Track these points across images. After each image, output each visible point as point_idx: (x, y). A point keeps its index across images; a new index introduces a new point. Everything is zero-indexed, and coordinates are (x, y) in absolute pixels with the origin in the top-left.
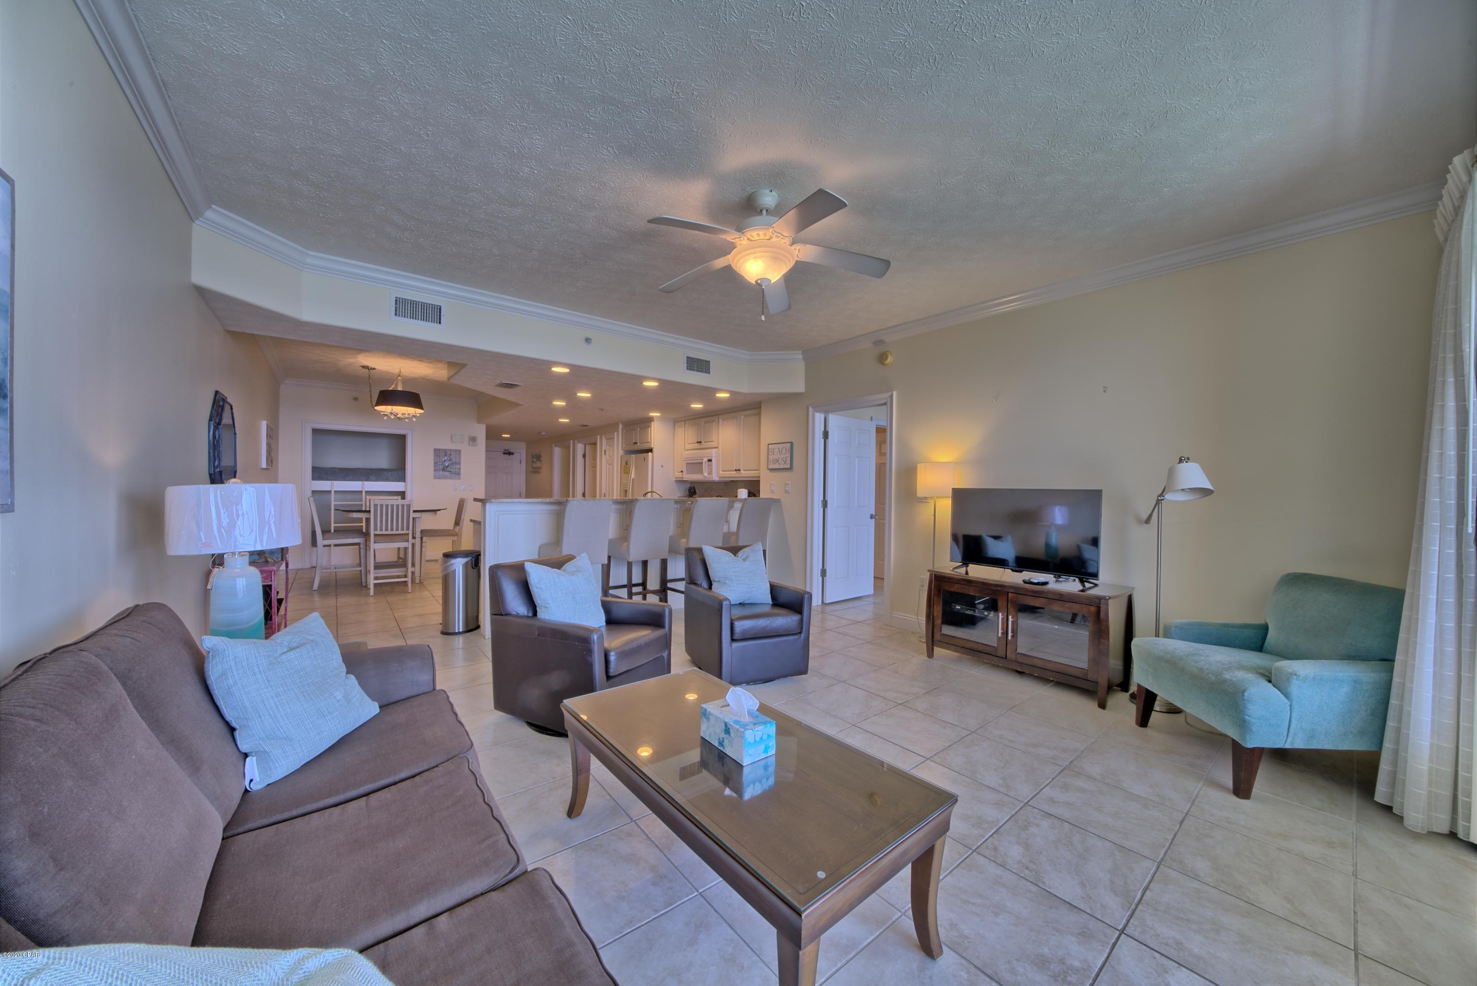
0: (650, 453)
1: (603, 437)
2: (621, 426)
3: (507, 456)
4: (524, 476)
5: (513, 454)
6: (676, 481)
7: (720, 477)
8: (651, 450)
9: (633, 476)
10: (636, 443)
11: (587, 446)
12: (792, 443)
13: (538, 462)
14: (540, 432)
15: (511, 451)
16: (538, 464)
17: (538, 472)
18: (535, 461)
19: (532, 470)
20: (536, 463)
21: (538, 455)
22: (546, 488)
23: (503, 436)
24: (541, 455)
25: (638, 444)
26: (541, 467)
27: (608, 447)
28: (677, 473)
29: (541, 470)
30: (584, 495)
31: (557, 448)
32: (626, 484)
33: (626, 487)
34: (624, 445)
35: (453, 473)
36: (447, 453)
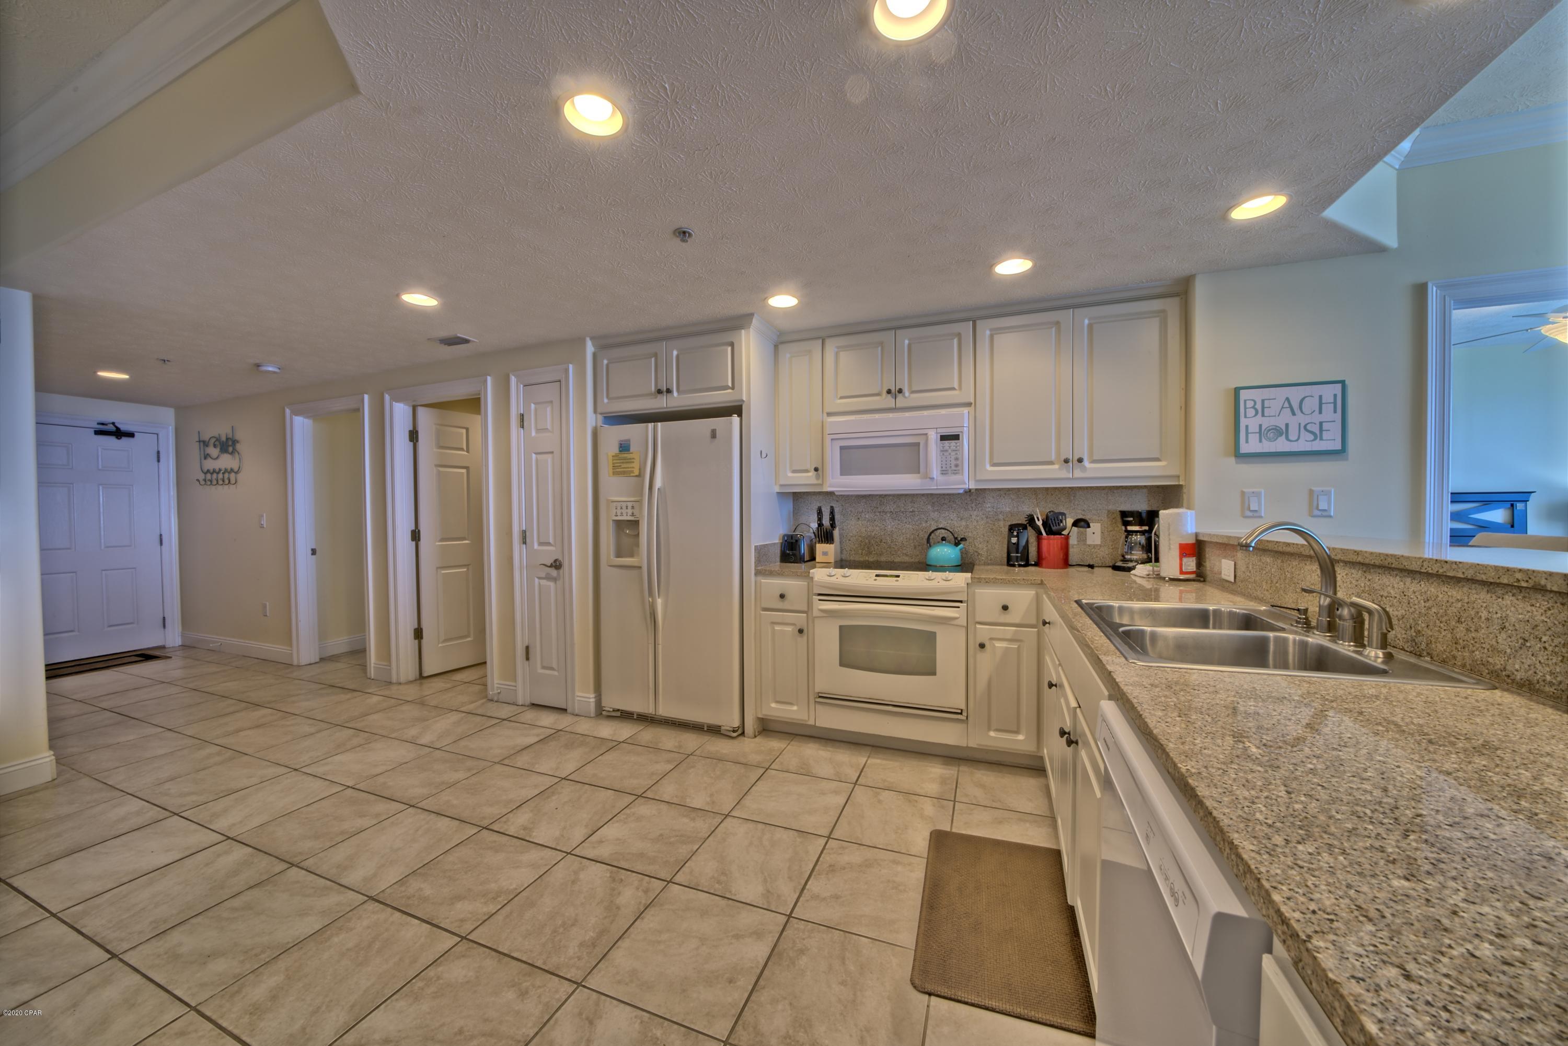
0: (735, 419)
1: (513, 380)
2: (590, 348)
3: (109, 441)
4: (173, 492)
5: (131, 435)
6: (778, 493)
8: (737, 410)
9: (658, 483)
10: (669, 391)
11: (421, 411)
12: (1343, 383)
13: (225, 457)
15: (123, 428)
16: (226, 461)
17: (227, 483)
18: (215, 455)
19: (201, 476)
20: (217, 458)
21: (224, 439)
22: (264, 522)
23: (103, 374)
24: (237, 437)
25: (675, 394)
26: (236, 470)
27: (533, 406)
28: (790, 474)
29: (240, 476)
30: (416, 536)
31: (306, 420)
32: (630, 505)
33: (630, 511)
34: (606, 401)
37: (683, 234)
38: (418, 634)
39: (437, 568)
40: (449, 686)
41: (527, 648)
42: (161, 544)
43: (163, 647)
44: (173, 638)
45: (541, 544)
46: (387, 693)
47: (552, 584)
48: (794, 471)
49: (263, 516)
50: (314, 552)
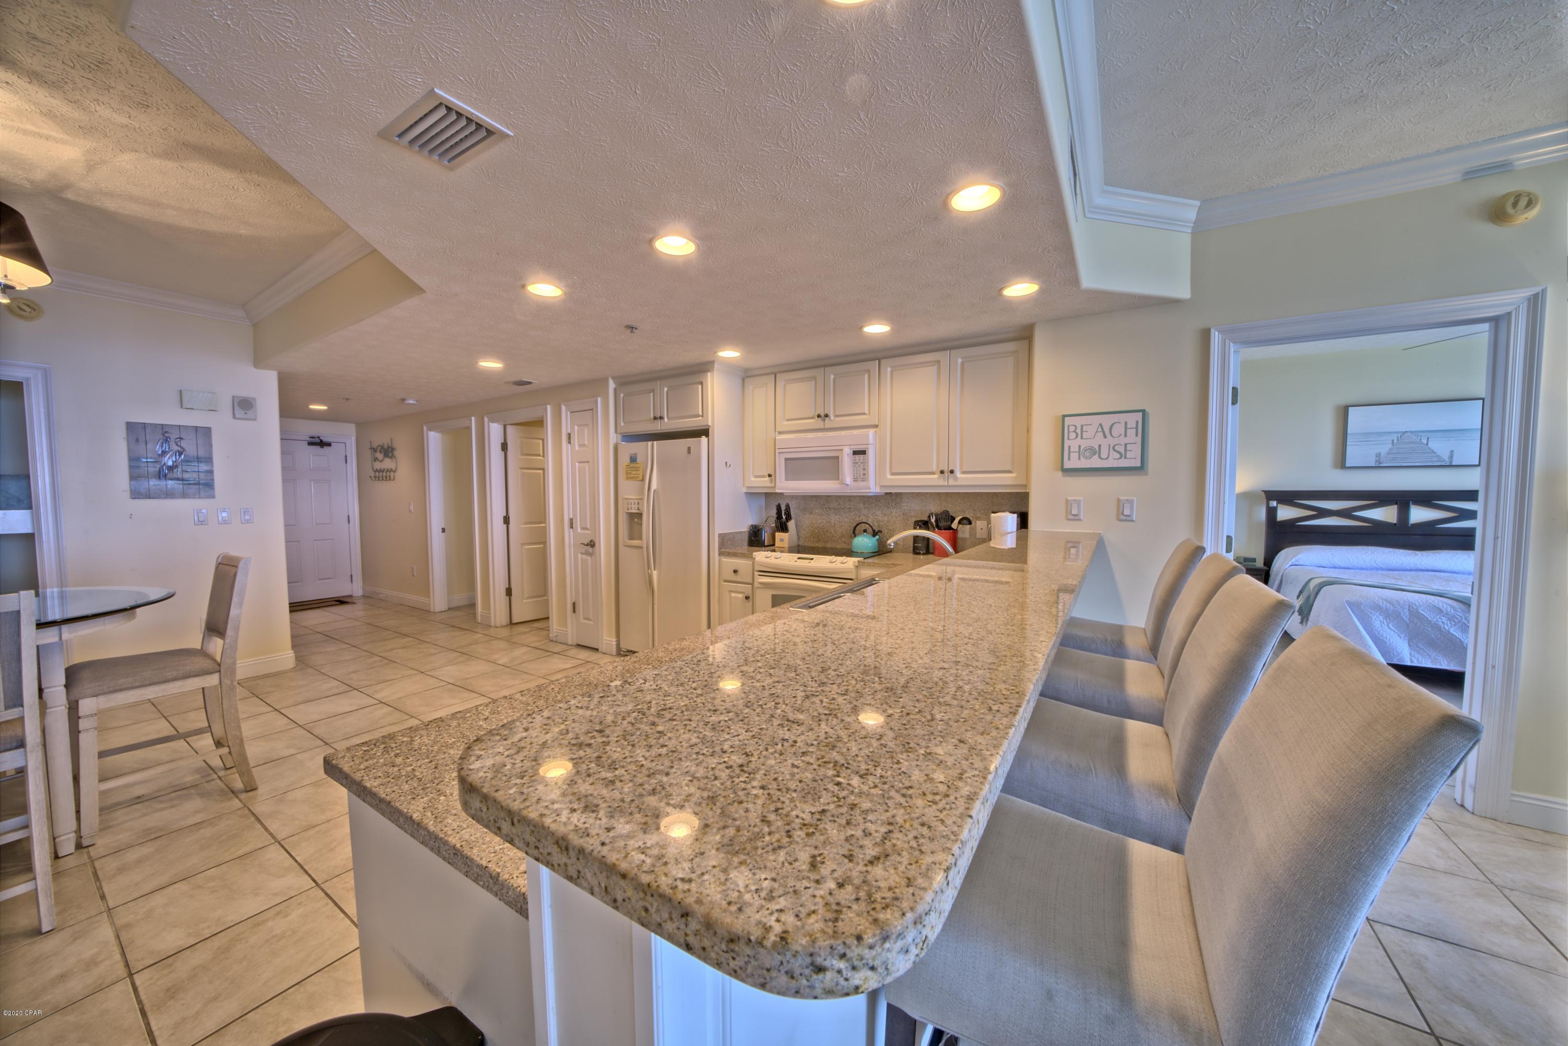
0: (704, 439)
1: (563, 408)
2: (612, 385)
3: (317, 449)
4: (356, 485)
5: (329, 444)
6: (746, 493)
7: (882, 487)
8: (705, 432)
9: (654, 486)
10: (661, 418)
11: (509, 428)
12: (1143, 411)
13: (387, 460)
14: (403, 400)
15: (325, 439)
16: (388, 464)
17: (388, 479)
18: (381, 459)
19: (372, 474)
20: (382, 461)
21: (386, 447)
22: (412, 508)
23: (312, 407)
24: (395, 446)
25: (666, 420)
26: (394, 469)
27: (576, 427)
28: (753, 479)
29: (396, 474)
30: (506, 520)
31: (437, 434)
32: (636, 501)
33: (636, 506)
34: (622, 424)
35: (190, 484)
36: (167, 435)
37: (632, 328)
38: (509, 592)
39: (522, 544)
40: (527, 630)
41: (574, 604)
42: (349, 522)
43: (351, 596)
44: (357, 589)
45: (582, 528)
46: (486, 632)
47: (589, 558)
48: (756, 477)
49: (411, 504)
50: (443, 530)
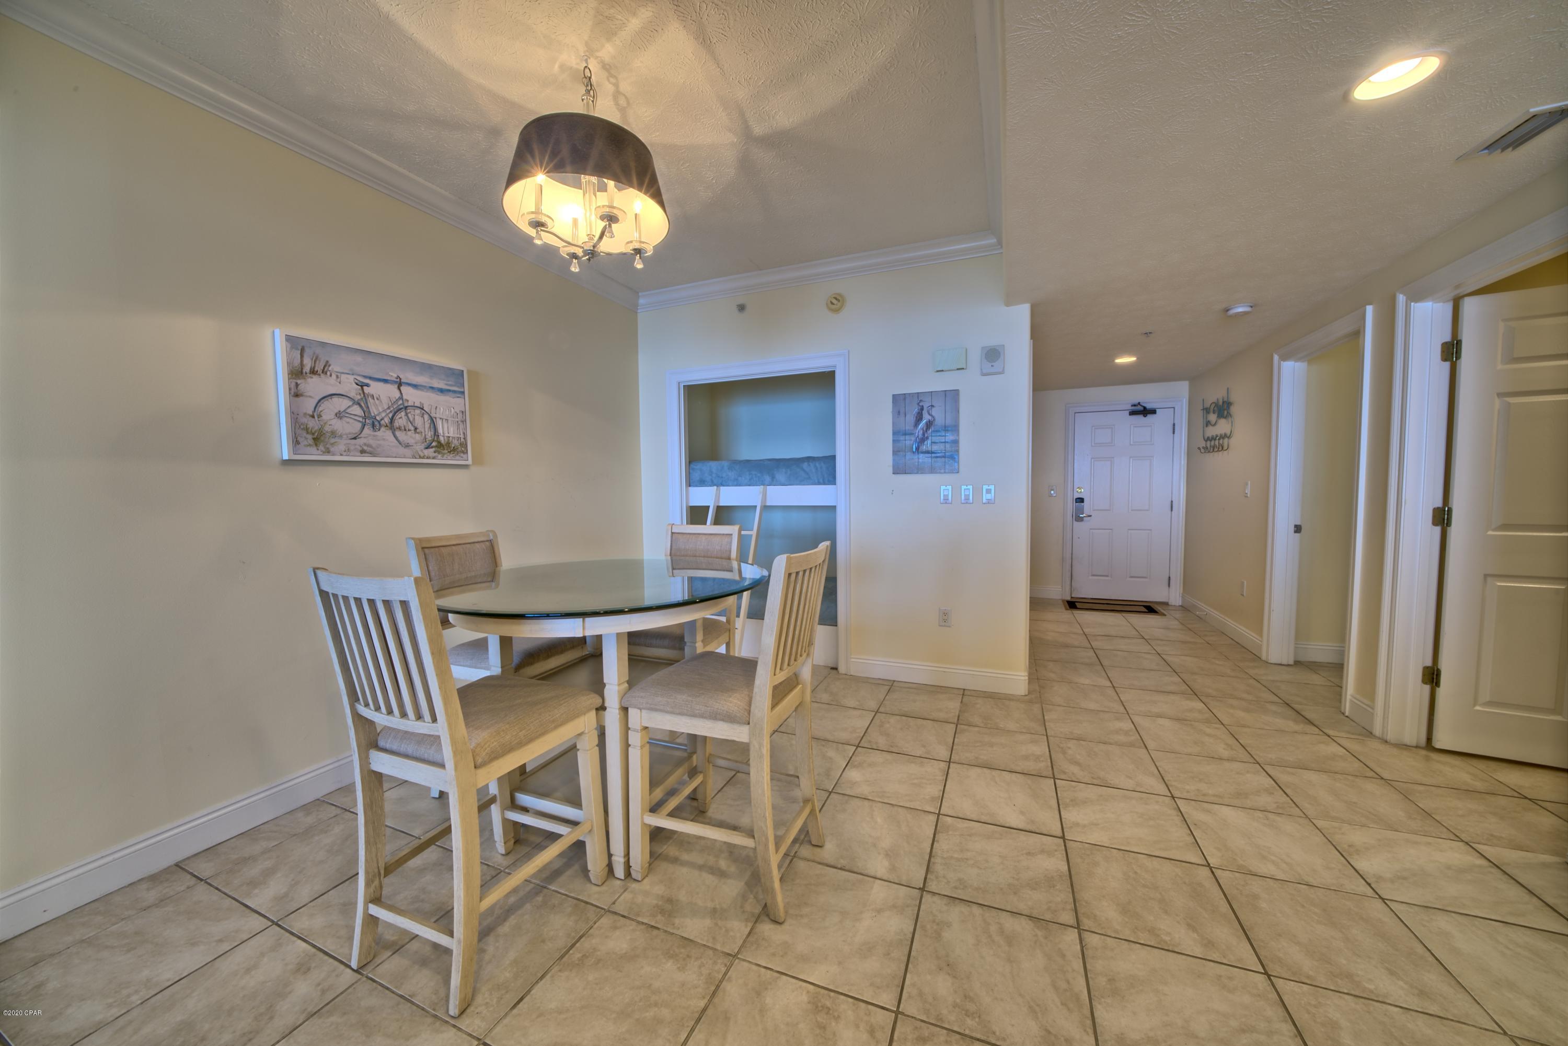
3: (1139, 419)
4: (1184, 462)
5: (1153, 412)
13: (1222, 422)
15: (1149, 406)
16: (1222, 427)
17: (1221, 448)
18: (1213, 422)
19: (1203, 444)
20: (1215, 424)
21: (1221, 403)
22: (1248, 491)
23: (1119, 361)
24: (1231, 400)
26: (1228, 435)
29: (1231, 440)
30: (1442, 517)
31: (1298, 364)
35: (937, 457)
36: (921, 404)
38: (1432, 676)
39: (1486, 576)
42: (1172, 510)
43: (1166, 604)
44: (1175, 597)
46: (1355, 747)
49: (1247, 484)
50: (1298, 529)
